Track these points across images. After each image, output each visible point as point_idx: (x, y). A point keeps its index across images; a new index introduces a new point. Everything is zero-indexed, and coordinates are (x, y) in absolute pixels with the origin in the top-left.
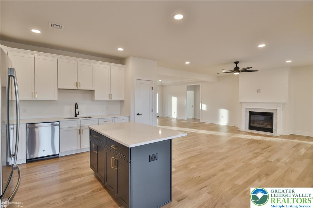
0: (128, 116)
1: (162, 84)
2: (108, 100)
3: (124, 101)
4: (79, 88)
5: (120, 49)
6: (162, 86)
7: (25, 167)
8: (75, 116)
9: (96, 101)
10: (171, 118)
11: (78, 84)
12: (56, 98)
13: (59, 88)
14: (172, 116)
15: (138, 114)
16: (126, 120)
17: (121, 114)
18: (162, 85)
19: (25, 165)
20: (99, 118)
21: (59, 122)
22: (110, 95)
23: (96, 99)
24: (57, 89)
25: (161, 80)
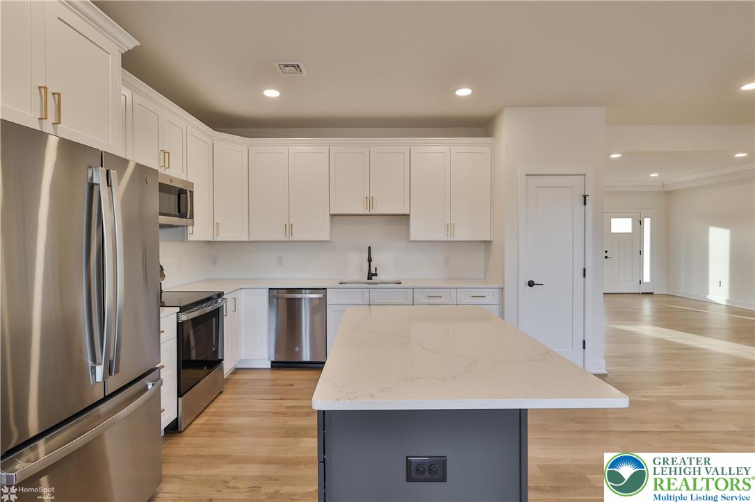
0: (498, 286)
1: (663, 186)
2: (445, 238)
3: (490, 242)
4: (373, 212)
5: (464, 92)
6: (668, 193)
7: (268, 375)
8: (369, 278)
9: (412, 241)
10: (705, 303)
11: (370, 201)
12: (326, 236)
13: (331, 213)
14: (707, 293)
15: (531, 284)
16: (492, 298)
17: (485, 278)
18: (666, 189)
19: (270, 372)
20: (412, 285)
21: (325, 289)
22: (450, 227)
23: (412, 238)
24: (328, 216)
25: (657, 175)
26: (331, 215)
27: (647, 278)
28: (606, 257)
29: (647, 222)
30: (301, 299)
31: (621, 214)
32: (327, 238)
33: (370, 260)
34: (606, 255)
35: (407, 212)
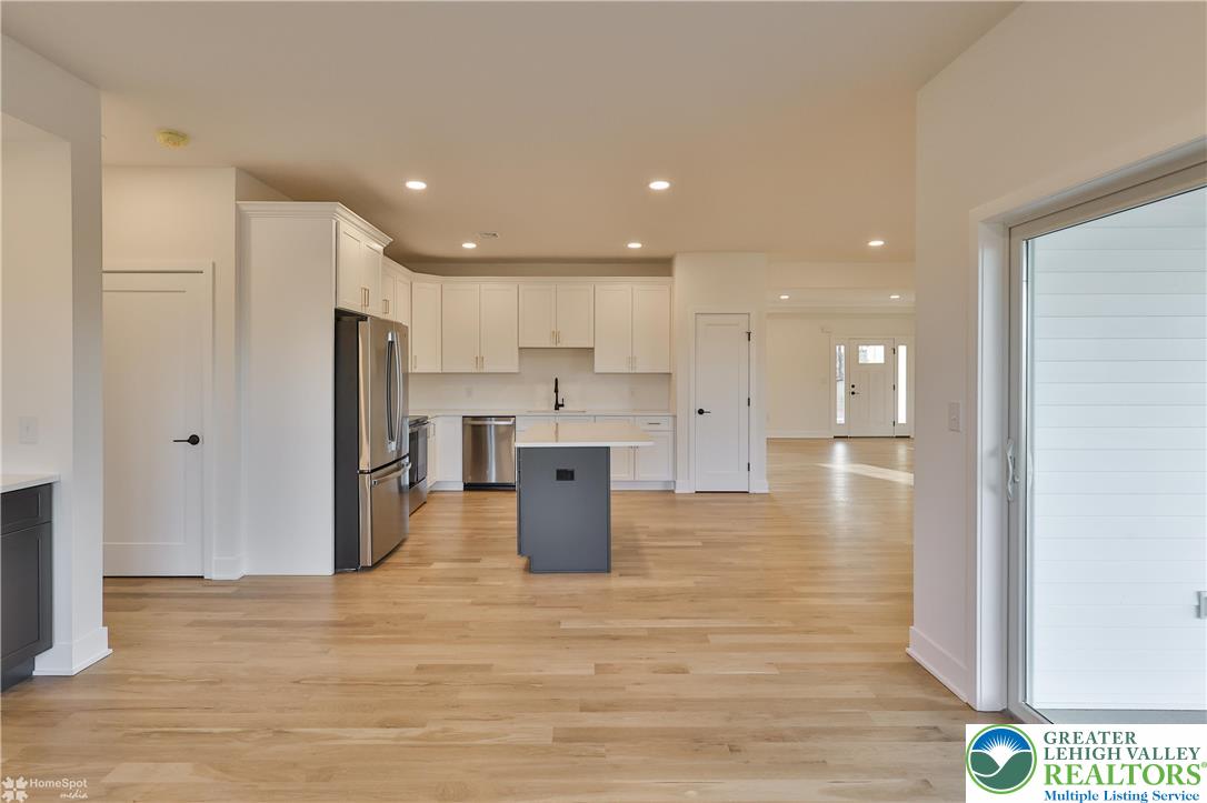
0: (672, 414)
2: (628, 371)
3: (670, 374)
4: (559, 346)
5: (635, 246)
7: (462, 494)
8: (557, 409)
9: (596, 373)
11: (556, 335)
12: (515, 369)
13: (520, 346)
15: (701, 412)
16: (665, 425)
17: (661, 407)
21: (515, 417)
22: (632, 360)
23: (597, 370)
24: (517, 350)
25: (897, 297)
26: (520, 349)
27: (902, 419)
28: (853, 393)
29: (902, 350)
30: (485, 426)
31: (872, 341)
32: (516, 371)
33: (556, 391)
34: (853, 390)
35: (592, 346)
